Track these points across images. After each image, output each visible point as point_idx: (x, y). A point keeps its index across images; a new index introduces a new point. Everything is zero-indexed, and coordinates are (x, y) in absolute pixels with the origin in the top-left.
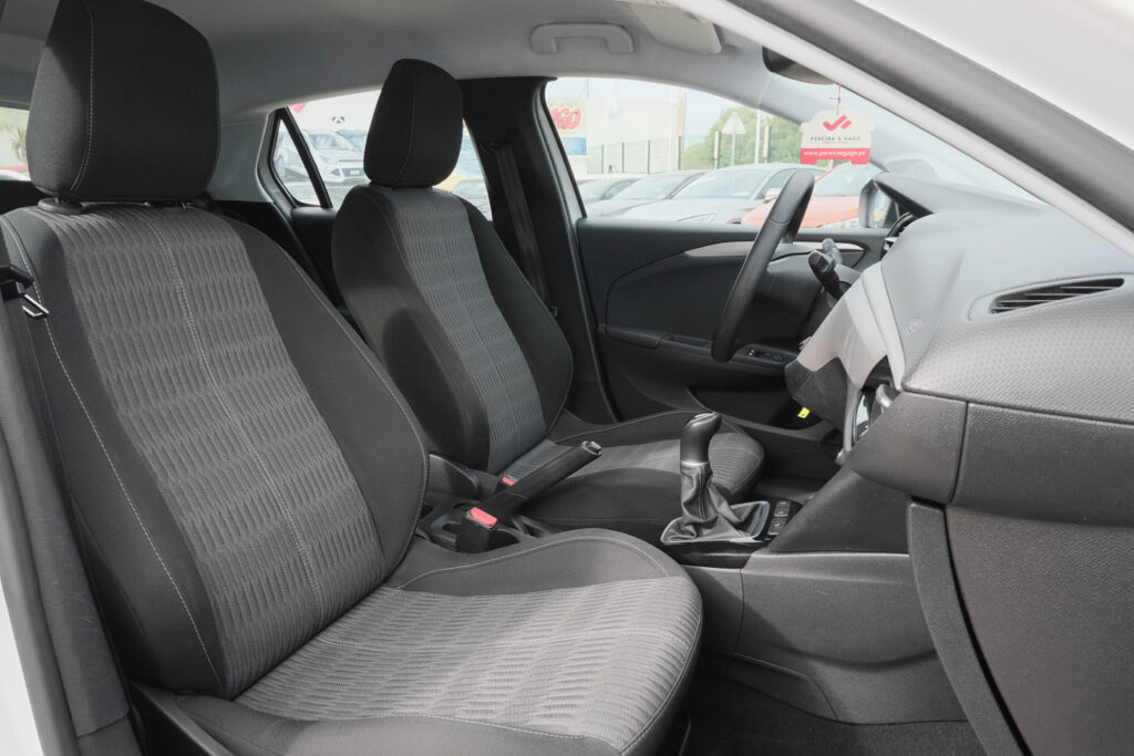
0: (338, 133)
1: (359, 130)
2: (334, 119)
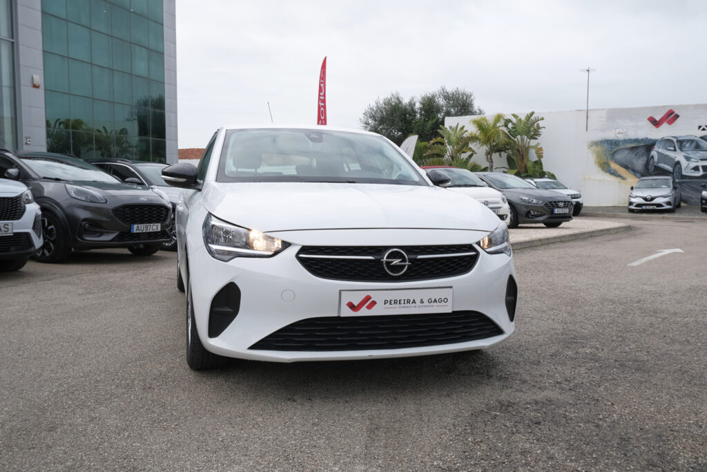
0: (702, 138)
2: (700, 127)
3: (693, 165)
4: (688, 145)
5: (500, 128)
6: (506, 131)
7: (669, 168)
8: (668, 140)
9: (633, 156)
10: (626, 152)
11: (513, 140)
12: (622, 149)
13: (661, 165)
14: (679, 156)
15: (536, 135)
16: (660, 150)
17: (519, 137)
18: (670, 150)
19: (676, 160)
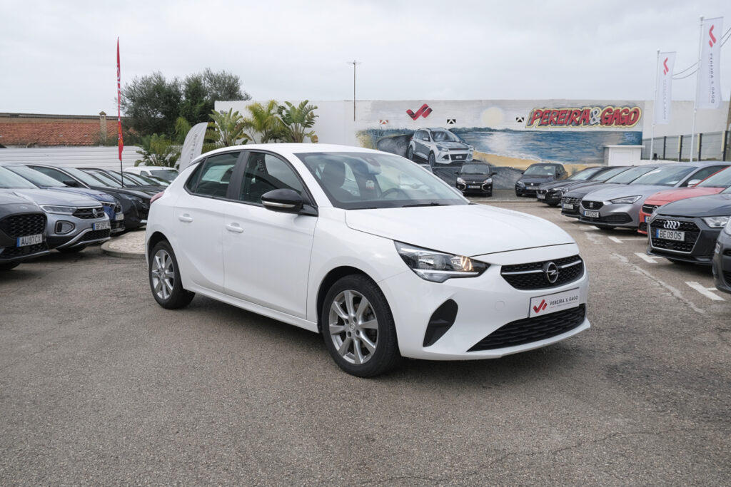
1: (464, 128)
2: (448, 121)
3: (444, 154)
4: (439, 136)
5: (274, 115)
6: (281, 118)
7: (425, 156)
8: (424, 131)
9: (395, 145)
10: (390, 141)
11: (288, 128)
12: (386, 138)
13: (419, 154)
14: (432, 146)
15: (311, 123)
16: (418, 140)
17: (293, 124)
18: (425, 140)
19: (431, 149)
